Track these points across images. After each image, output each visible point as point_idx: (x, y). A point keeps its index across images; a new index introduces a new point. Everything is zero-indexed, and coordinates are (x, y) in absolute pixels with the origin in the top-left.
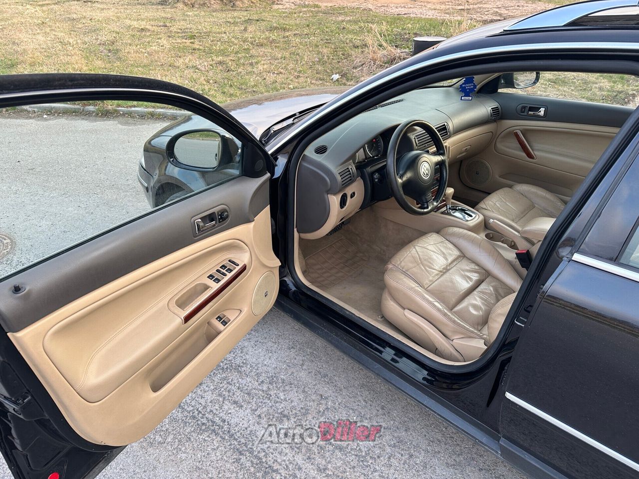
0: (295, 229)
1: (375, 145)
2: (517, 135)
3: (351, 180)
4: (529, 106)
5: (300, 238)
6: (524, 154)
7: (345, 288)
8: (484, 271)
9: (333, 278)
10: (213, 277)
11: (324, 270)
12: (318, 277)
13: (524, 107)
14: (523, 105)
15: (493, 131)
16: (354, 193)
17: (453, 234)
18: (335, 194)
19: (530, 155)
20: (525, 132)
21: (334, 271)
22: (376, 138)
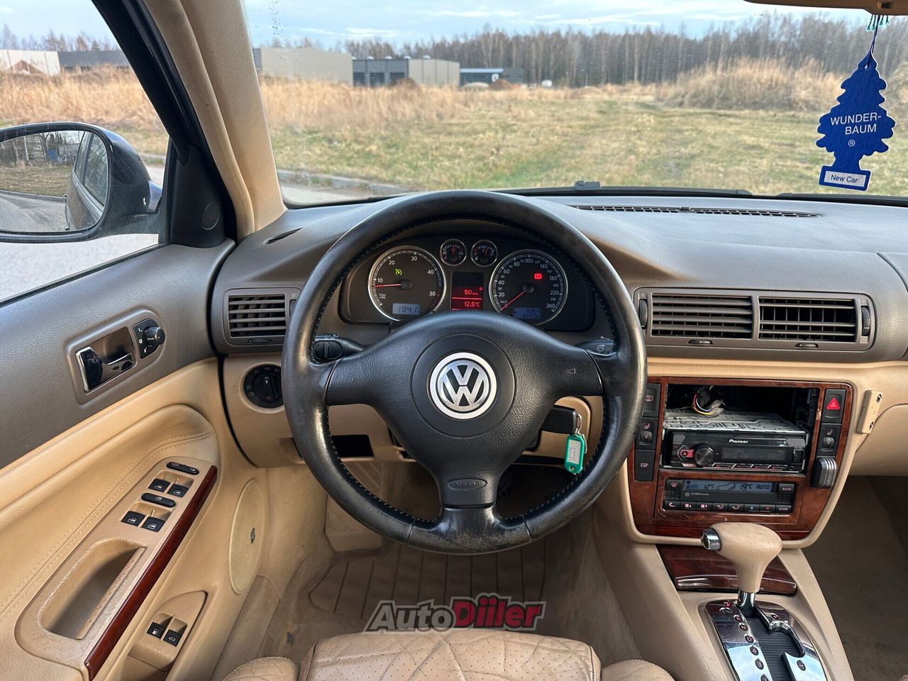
10: (141, 517)
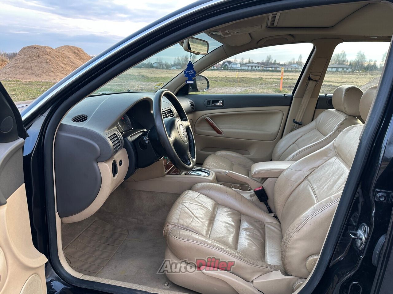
0: (57, 214)
1: (124, 122)
2: (207, 120)
3: (119, 146)
4: (212, 100)
5: (62, 223)
6: (215, 132)
7: (116, 267)
8: (237, 212)
9: (99, 261)
11: (87, 256)
12: (83, 265)
13: (209, 102)
14: (208, 100)
15: (193, 119)
16: (121, 161)
17: (203, 188)
18: (106, 161)
19: (219, 132)
20: (213, 117)
21: (98, 253)
22: (124, 116)
